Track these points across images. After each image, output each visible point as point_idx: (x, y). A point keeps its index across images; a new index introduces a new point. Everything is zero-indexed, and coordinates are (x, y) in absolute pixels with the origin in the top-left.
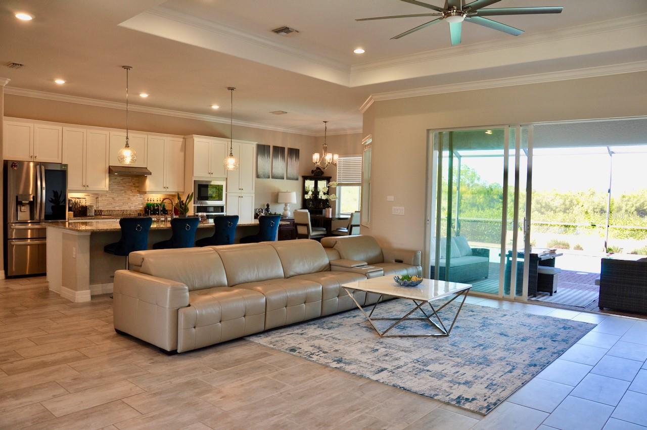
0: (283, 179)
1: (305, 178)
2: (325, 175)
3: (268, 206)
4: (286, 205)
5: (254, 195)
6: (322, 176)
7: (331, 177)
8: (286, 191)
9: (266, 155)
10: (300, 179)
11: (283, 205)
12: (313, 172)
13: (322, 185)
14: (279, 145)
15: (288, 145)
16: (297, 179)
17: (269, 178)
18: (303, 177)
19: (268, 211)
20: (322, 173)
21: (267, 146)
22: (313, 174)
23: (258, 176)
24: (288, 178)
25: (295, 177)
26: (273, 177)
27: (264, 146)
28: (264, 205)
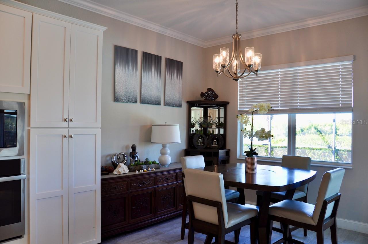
0: (160, 104)
1: (191, 104)
2: (221, 99)
3: (134, 148)
4: (164, 146)
5: (99, 132)
6: (217, 100)
7: (228, 103)
8: (164, 124)
9: (130, 65)
10: (185, 106)
11: (160, 147)
12: (202, 94)
13: (214, 114)
14: (153, 51)
15: (166, 54)
16: (180, 106)
17: (136, 102)
18: (188, 102)
19: (134, 158)
20: (216, 96)
21: (132, 50)
22: (203, 98)
23: (116, 99)
24: (166, 104)
25: (177, 103)
26: (143, 102)
27: (127, 49)
28: (127, 147)
